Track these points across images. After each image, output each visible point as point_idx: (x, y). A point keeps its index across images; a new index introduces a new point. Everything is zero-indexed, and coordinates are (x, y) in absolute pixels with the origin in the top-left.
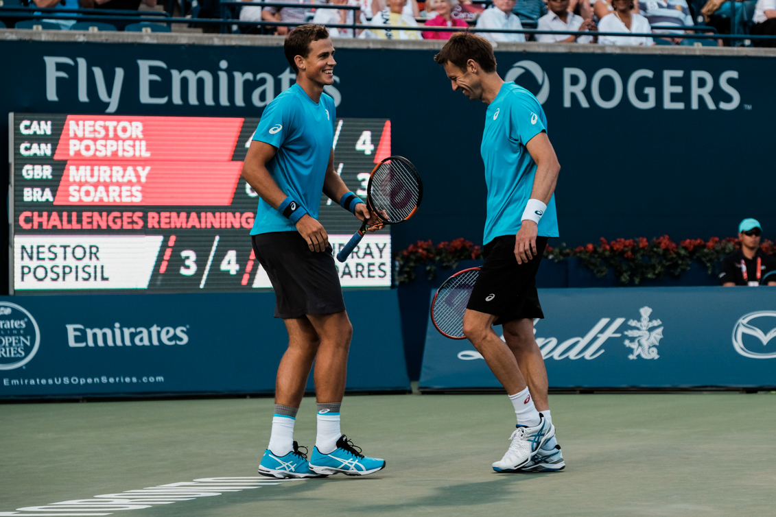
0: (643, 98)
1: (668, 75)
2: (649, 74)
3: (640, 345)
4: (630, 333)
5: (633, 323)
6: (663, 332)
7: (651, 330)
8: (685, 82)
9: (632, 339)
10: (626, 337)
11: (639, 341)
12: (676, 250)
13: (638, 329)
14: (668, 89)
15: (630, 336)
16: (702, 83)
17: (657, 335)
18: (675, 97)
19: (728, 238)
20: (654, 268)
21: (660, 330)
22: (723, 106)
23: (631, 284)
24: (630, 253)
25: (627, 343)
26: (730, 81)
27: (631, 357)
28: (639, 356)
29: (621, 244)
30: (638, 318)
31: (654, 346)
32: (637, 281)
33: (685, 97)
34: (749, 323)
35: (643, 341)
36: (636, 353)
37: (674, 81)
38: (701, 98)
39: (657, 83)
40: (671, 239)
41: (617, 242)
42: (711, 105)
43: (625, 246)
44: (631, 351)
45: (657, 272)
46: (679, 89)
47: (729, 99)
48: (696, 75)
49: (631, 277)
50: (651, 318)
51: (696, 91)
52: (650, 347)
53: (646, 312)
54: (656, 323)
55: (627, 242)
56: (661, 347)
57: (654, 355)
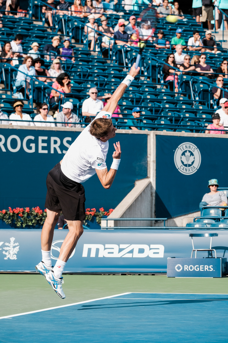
0: (30, 148)
1: (41, 138)
2: (33, 138)
3: (9, 253)
4: (5, 248)
5: (7, 244)
6: (19, 248)
7: (14, 247)
8: (48, 142)
9: (6, 251)
10: (4, 250)
11: (9, 252)
13: (9, 247)
14: (41, 145)
15: (5, 249)
16: (55, 142)
17: (17, 249)
18: (43, 148)
21: (18, 247)
22: (64, 152)
24: (21, 214)
25: (4, 252)
26: (68, 142)
27: (5, 259)
28: (9, 258)
29: (18, 210)
30: (9, 242)
31: (15, 254)
32: (24, 226)
33: (48, 148)
35: (11, 252)
36: (7, 257)
37: (43, 141)
38: (55, 149)
39: (36, 142)
40: (40, 209)
42: (59, 152)
44: (5, 256)
46: (45, 145)
47: (67, 149)
48: (53, 139)
50: (15, 242)
51: (53, 146)
52: (13, 254)
53: (12, 239)
54: (16, 244)
55: (21, 209)
56: (18, 255)
57: (15, 258)
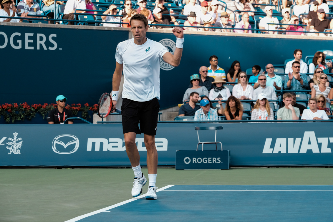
0: (17, 45)
1: (27, 35)
2: (19, 34)
3: (13, 148)
4: (9, 143)
5: (10, 139)
6: (23, 143)
7: (17, 142)
8: (34, 38)
9: (10, 146)
10: (7, 145)
11: (12, 147)
12: (29, 109)
13: (12, 142)
14: (27, 41)
15: (9, 144)
16: (41, 39)
17: (20, 144)
18: (30, 45)
19: (51, 104)
20: (20, 116)
21: (21, 142)
22: (50, 48)
23: (10, 123)
24: (10, 110)
25: (7, 147)
26: (53, 38)
27: (9, 153)
28: (12, 153)
29: (6, 106)
30: (12, 137)
31: (19, 149)
32: (13, 121)
33: (34, 44)
34: (59, 139)
35: (14, 147)
36: (11, 152)
37: (30, 38)
38: (41, 45)
39: (22, 38)
40: (28, 104)
41: (4, 105)
42: (45, 48)
43: (8, 107)
44: (9, 151)
45: (21, 118)
46: (32, 41)
47: (53, 46)
48: (39, 35)
49: (11, 119)
50: (18, 137)
51: (39, 42)
52: (17, 149)
53: (15, 134)
54: (19, 139)
55: (9, 105)
56: (21, 149)
57: (19, 152)
